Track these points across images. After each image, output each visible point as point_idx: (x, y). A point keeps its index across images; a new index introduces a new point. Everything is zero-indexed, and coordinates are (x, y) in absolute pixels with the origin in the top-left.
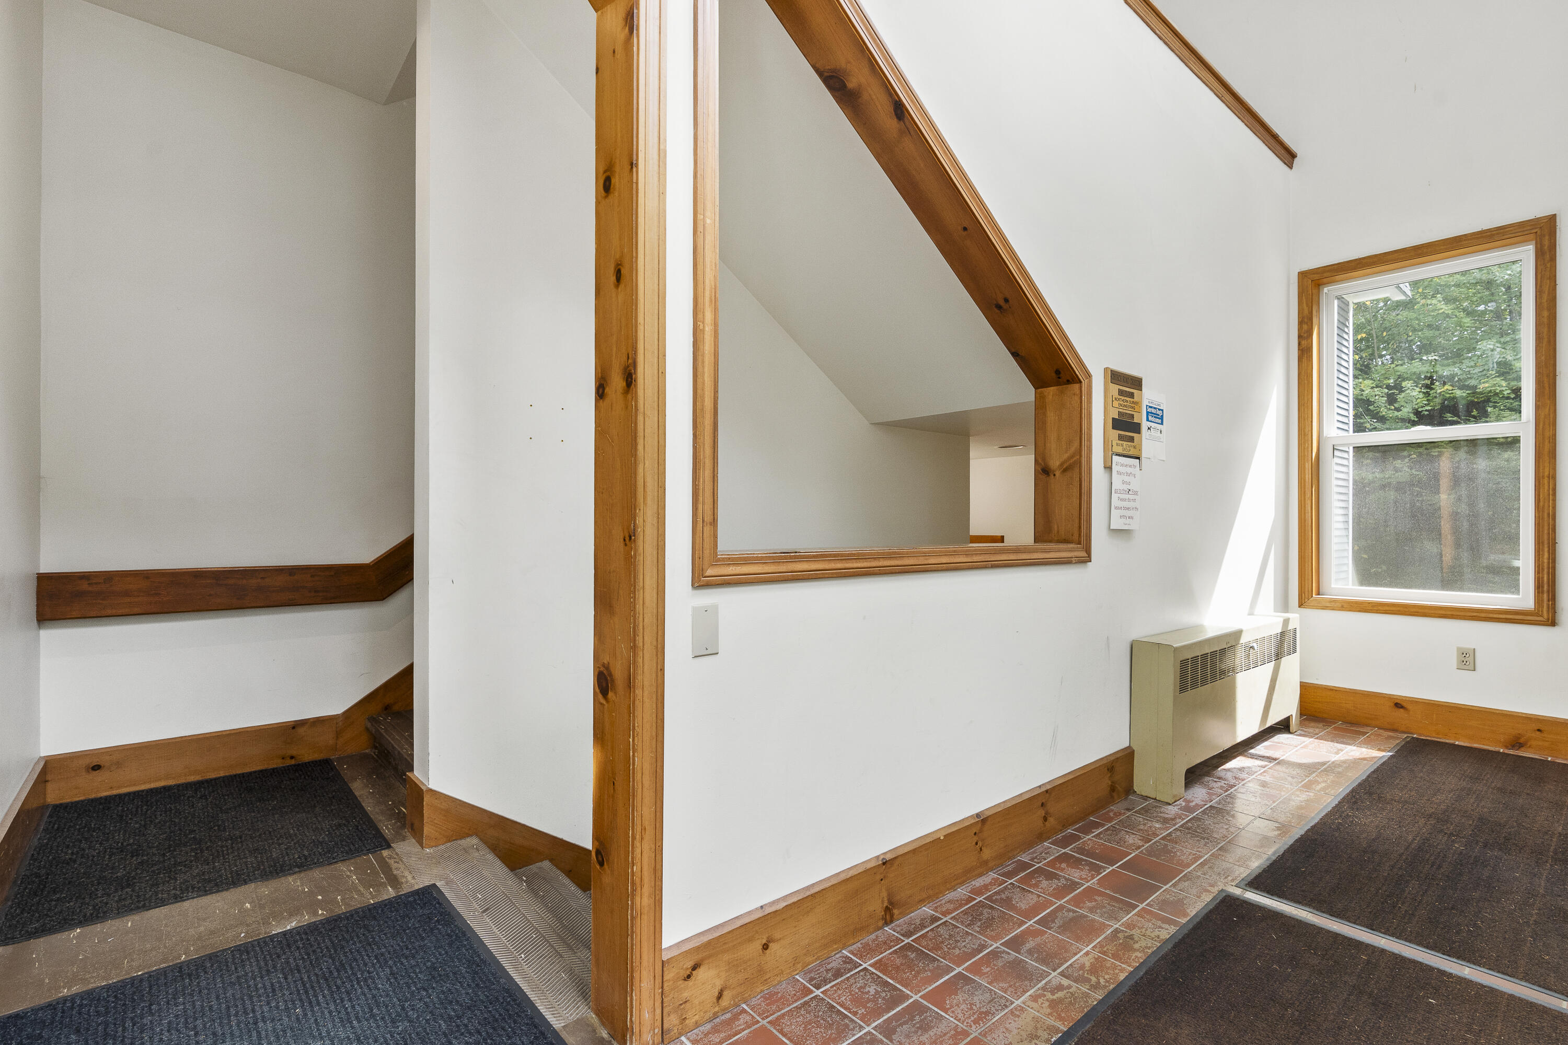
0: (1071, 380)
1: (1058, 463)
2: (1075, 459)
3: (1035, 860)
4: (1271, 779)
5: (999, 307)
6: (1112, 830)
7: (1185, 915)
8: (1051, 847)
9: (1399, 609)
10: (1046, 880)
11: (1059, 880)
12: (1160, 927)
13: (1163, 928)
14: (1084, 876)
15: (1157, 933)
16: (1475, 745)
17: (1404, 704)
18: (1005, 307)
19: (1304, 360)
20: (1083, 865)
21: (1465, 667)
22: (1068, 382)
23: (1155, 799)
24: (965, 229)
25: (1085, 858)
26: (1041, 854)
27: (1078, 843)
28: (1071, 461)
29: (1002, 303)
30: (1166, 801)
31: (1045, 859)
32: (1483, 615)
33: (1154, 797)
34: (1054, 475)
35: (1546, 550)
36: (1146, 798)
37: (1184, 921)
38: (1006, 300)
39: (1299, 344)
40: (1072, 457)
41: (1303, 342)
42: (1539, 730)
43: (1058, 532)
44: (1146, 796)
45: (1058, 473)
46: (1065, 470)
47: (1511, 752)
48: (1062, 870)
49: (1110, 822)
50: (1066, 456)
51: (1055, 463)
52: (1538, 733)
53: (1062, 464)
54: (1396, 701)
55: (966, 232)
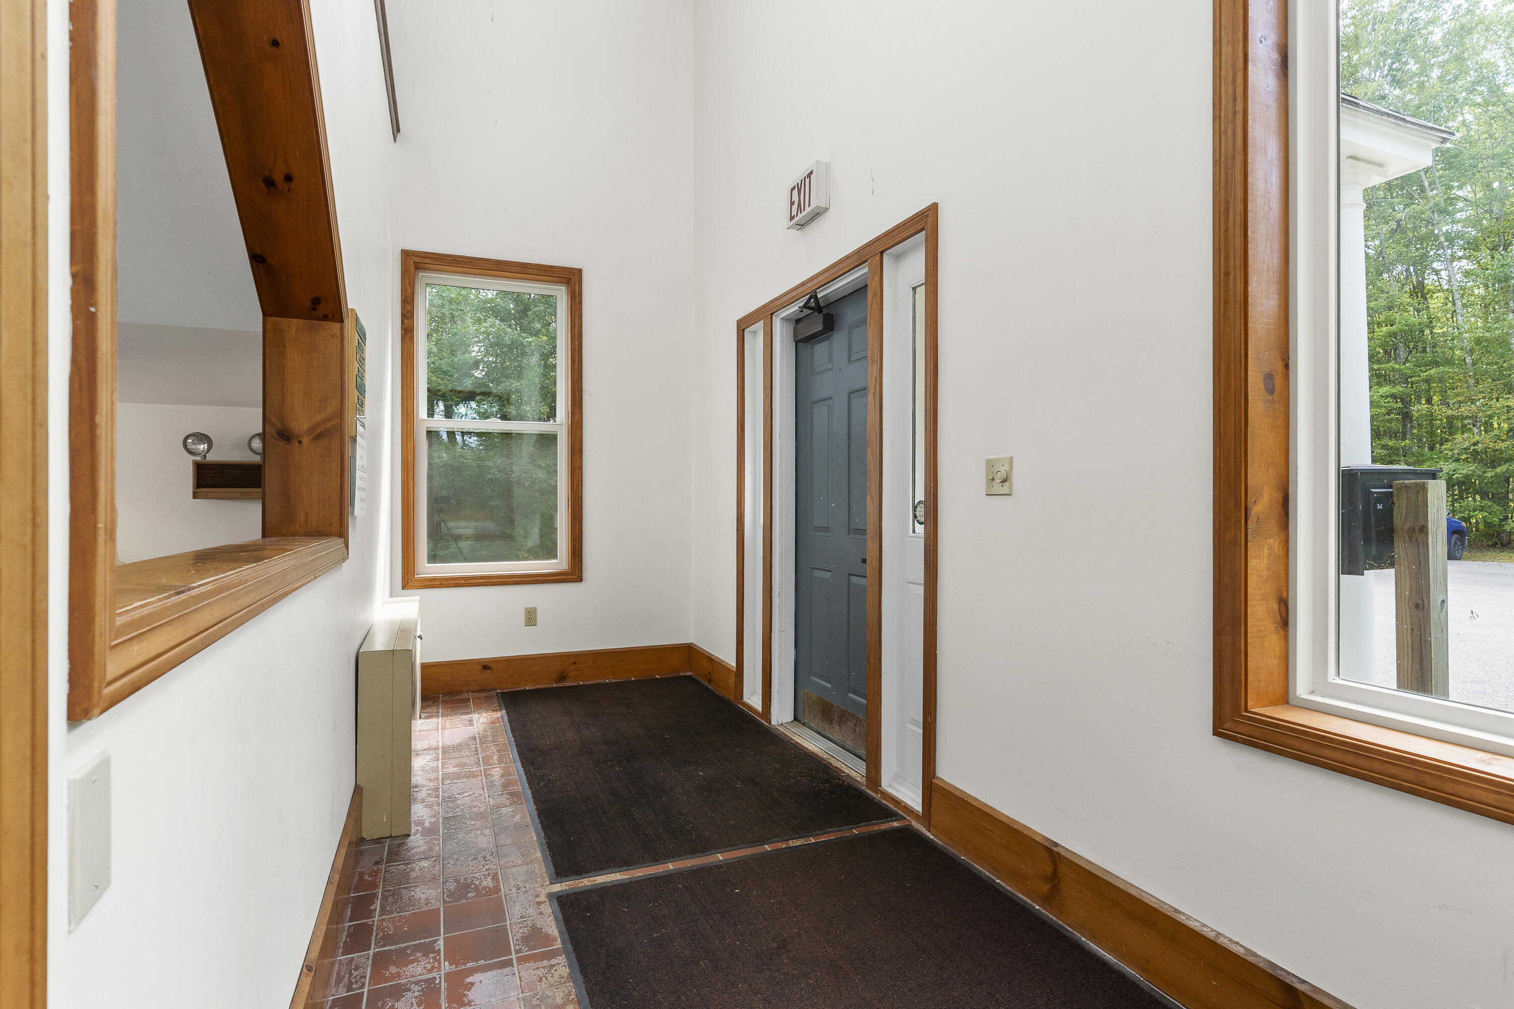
0: (330, 317)
1: (306, 426)
2: (333, 423)
3: (354, 986)
4: (456, 769)
5: (270, 183)
6: (391, 895)
7: (554, 939)
8: (352, 959)
9: (485, 580)
10: (398, 1000)
11: (409, 990)
12: (552, 966)
13: (554, 966)
14: (429, 966)
15: (556, 975)
16: (538, 687)
17: (490, 665)
18: (280, 187)
19: (407, 340)
20: (410, 955)
21: (531, 623)
22: (325, 318)
23: (391, 837)
24: (275, 43)
25: (403, 945)
26: (351, 974)
27: (374, 933)
28: (328, 426)
29: (278, 178)
30: (403, 834)
31: (365, 977)
32: (542, 578)
33: (388, 835)
34: (300, 442)
35: (578, 523)
36: (379, 841)
37: (558, 944)
38: (288, 178)
39: (402, 322)
40: (328, 420)
41: (406, 321)
42: (574, 663)
43: (306, 521)
44: (379, 839)
45: (306, 441)
46: (318, 437)
47: (560, 685)
48: (398, 975)
49: (377, 887)
50: (319, 418)
51: (300, 423)
52: (574, 665)
53: (312, 429)
54: (485, 664)
55: (274, 49)
